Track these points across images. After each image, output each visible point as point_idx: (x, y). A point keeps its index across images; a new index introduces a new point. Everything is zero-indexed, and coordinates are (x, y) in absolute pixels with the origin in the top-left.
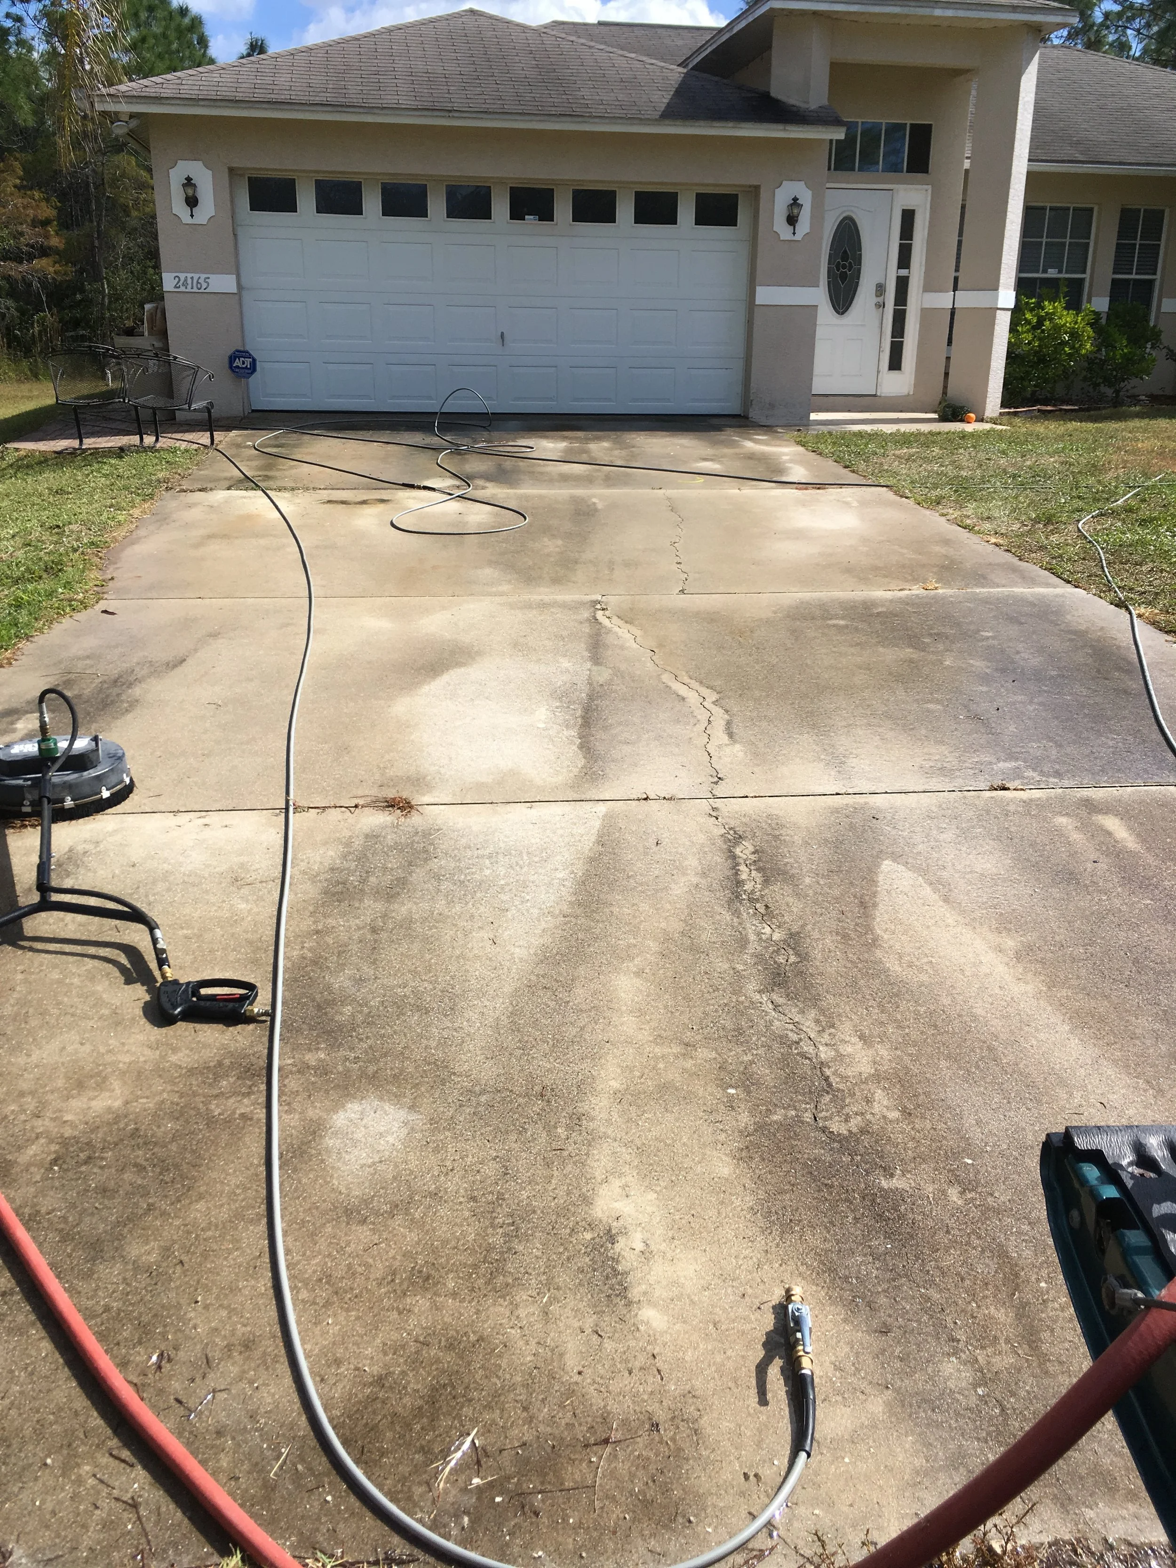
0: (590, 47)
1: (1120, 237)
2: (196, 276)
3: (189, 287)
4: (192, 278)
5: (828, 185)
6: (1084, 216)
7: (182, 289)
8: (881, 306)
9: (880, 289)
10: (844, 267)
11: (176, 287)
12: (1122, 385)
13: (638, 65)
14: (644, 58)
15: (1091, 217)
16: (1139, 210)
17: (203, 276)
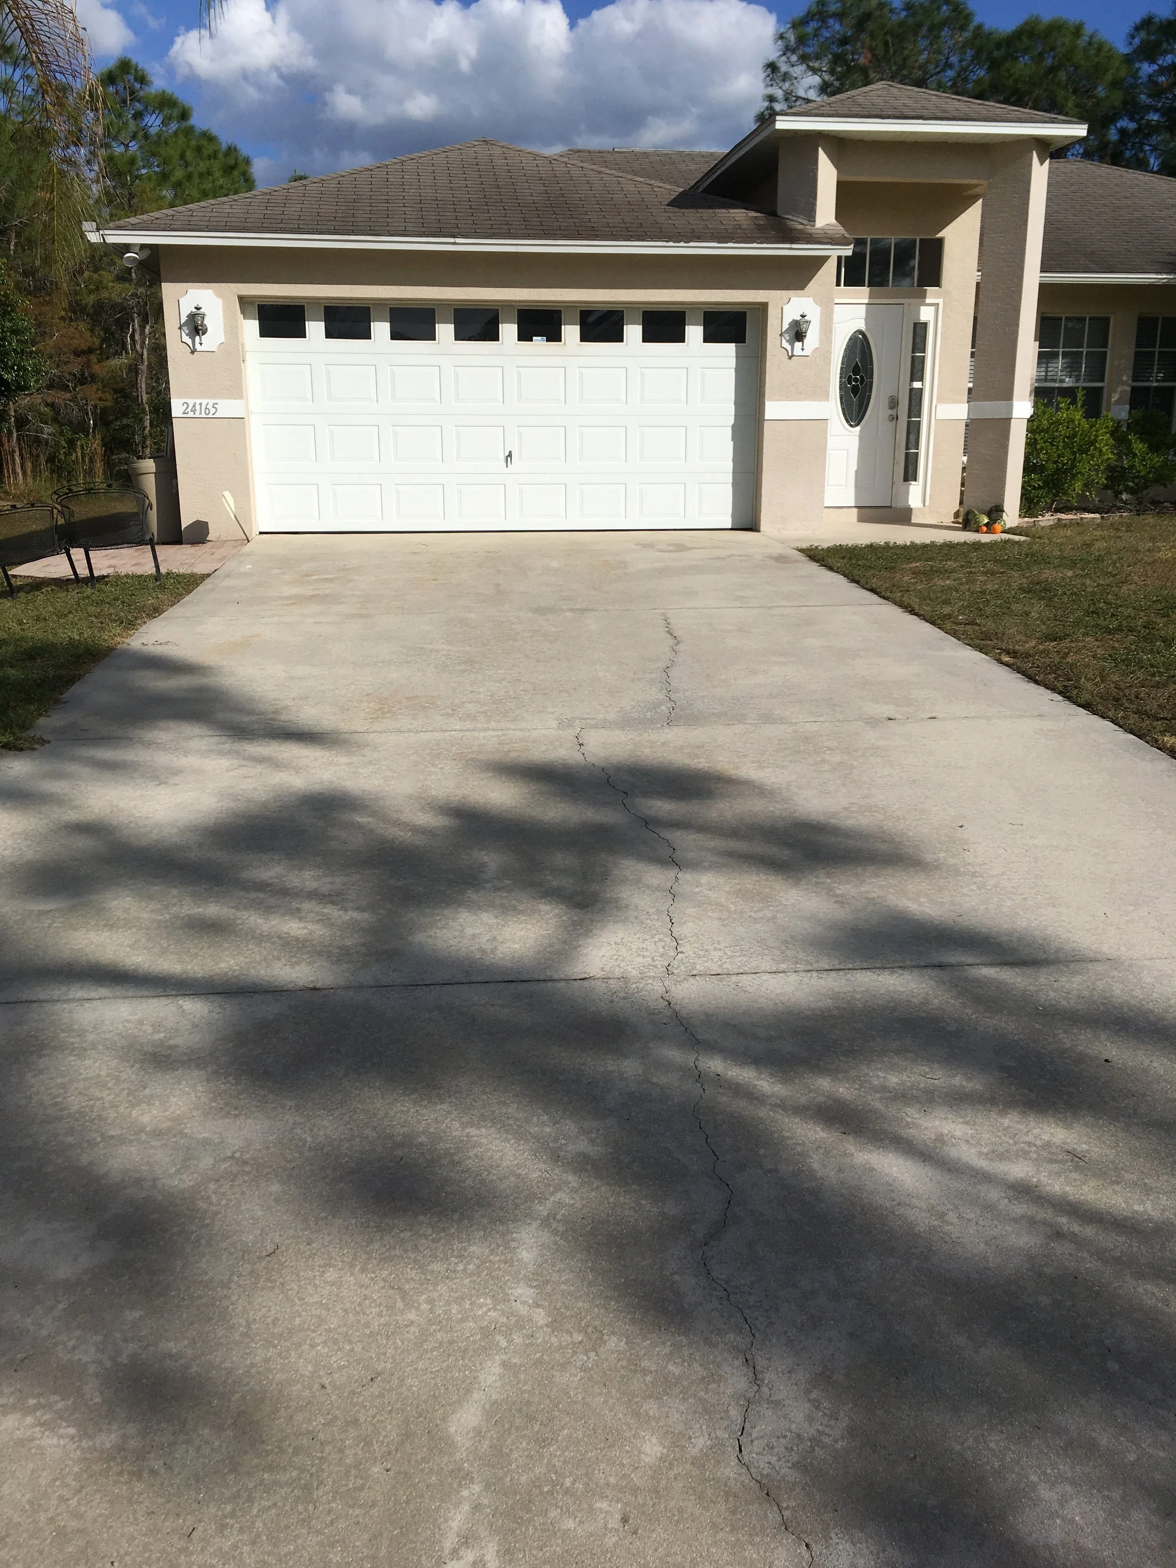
0: (600, 172)
1: (1138, 345)
2: (204, 402)
3: (197, 413)
4: (201, 404)
5: (836, 301)
6: (1101, 326)
7: (191, 414)
8: (895, 418)
9: (894, 403)
10: (856, 380)
11: (184, 413)
12: (1145, 492)
13: (647, 189)
14: (653, 182)
15: (1109, 325)
16: (1157, 319)
17: (211, 402)
